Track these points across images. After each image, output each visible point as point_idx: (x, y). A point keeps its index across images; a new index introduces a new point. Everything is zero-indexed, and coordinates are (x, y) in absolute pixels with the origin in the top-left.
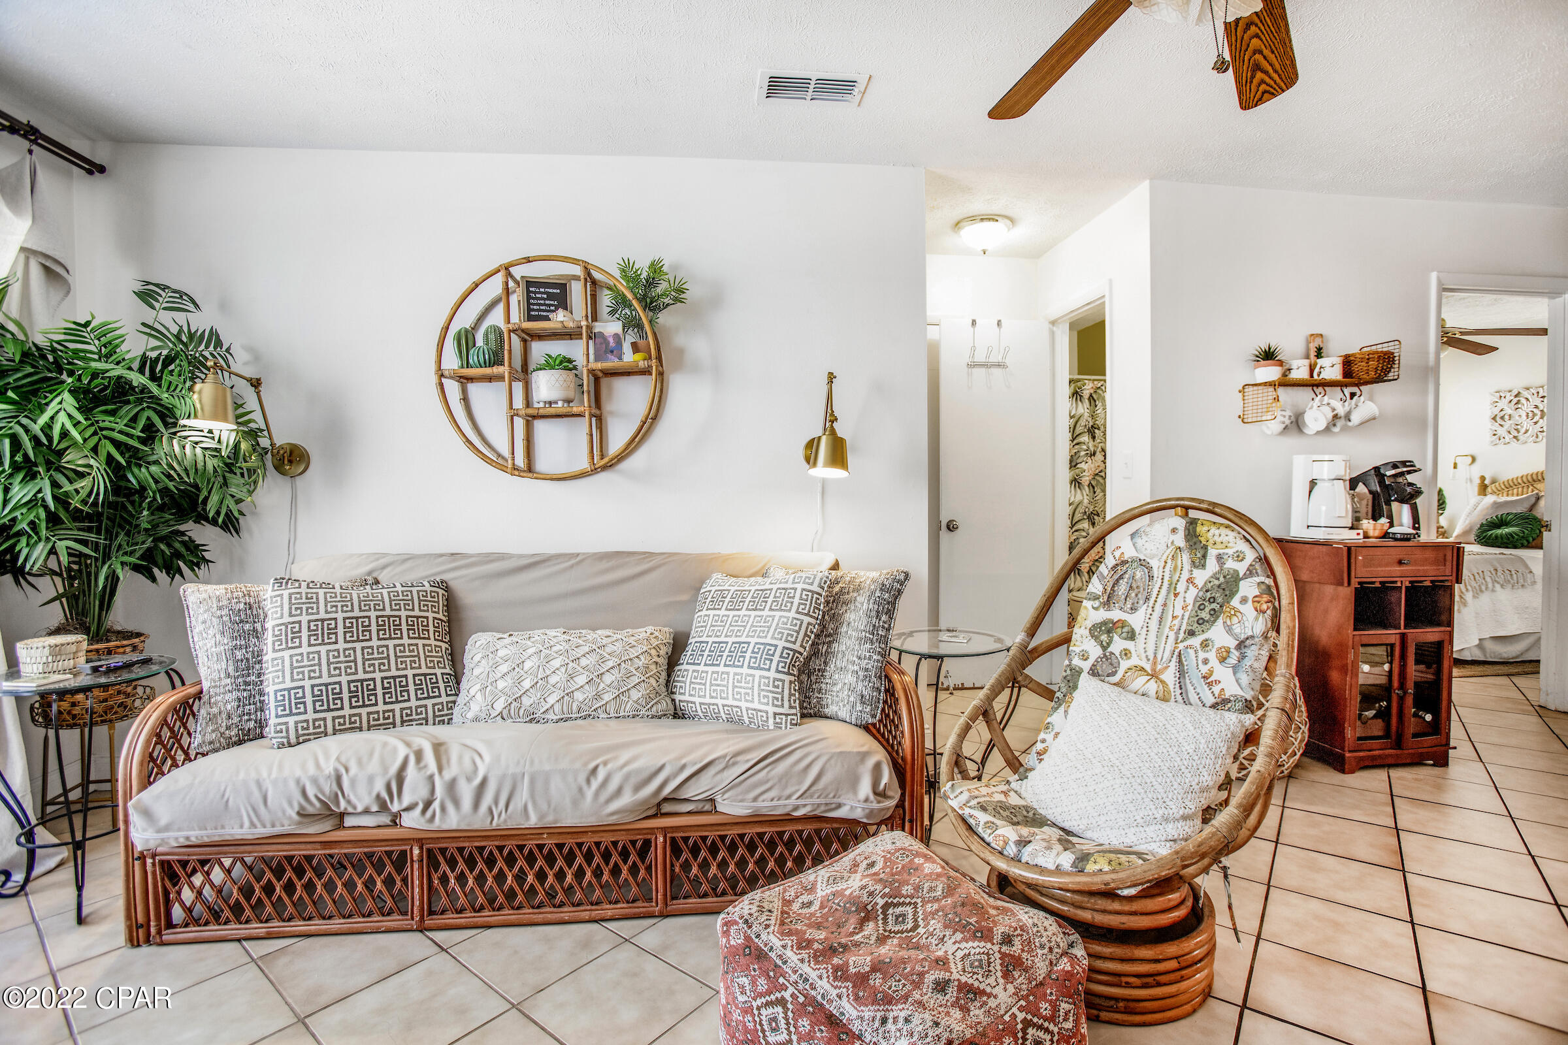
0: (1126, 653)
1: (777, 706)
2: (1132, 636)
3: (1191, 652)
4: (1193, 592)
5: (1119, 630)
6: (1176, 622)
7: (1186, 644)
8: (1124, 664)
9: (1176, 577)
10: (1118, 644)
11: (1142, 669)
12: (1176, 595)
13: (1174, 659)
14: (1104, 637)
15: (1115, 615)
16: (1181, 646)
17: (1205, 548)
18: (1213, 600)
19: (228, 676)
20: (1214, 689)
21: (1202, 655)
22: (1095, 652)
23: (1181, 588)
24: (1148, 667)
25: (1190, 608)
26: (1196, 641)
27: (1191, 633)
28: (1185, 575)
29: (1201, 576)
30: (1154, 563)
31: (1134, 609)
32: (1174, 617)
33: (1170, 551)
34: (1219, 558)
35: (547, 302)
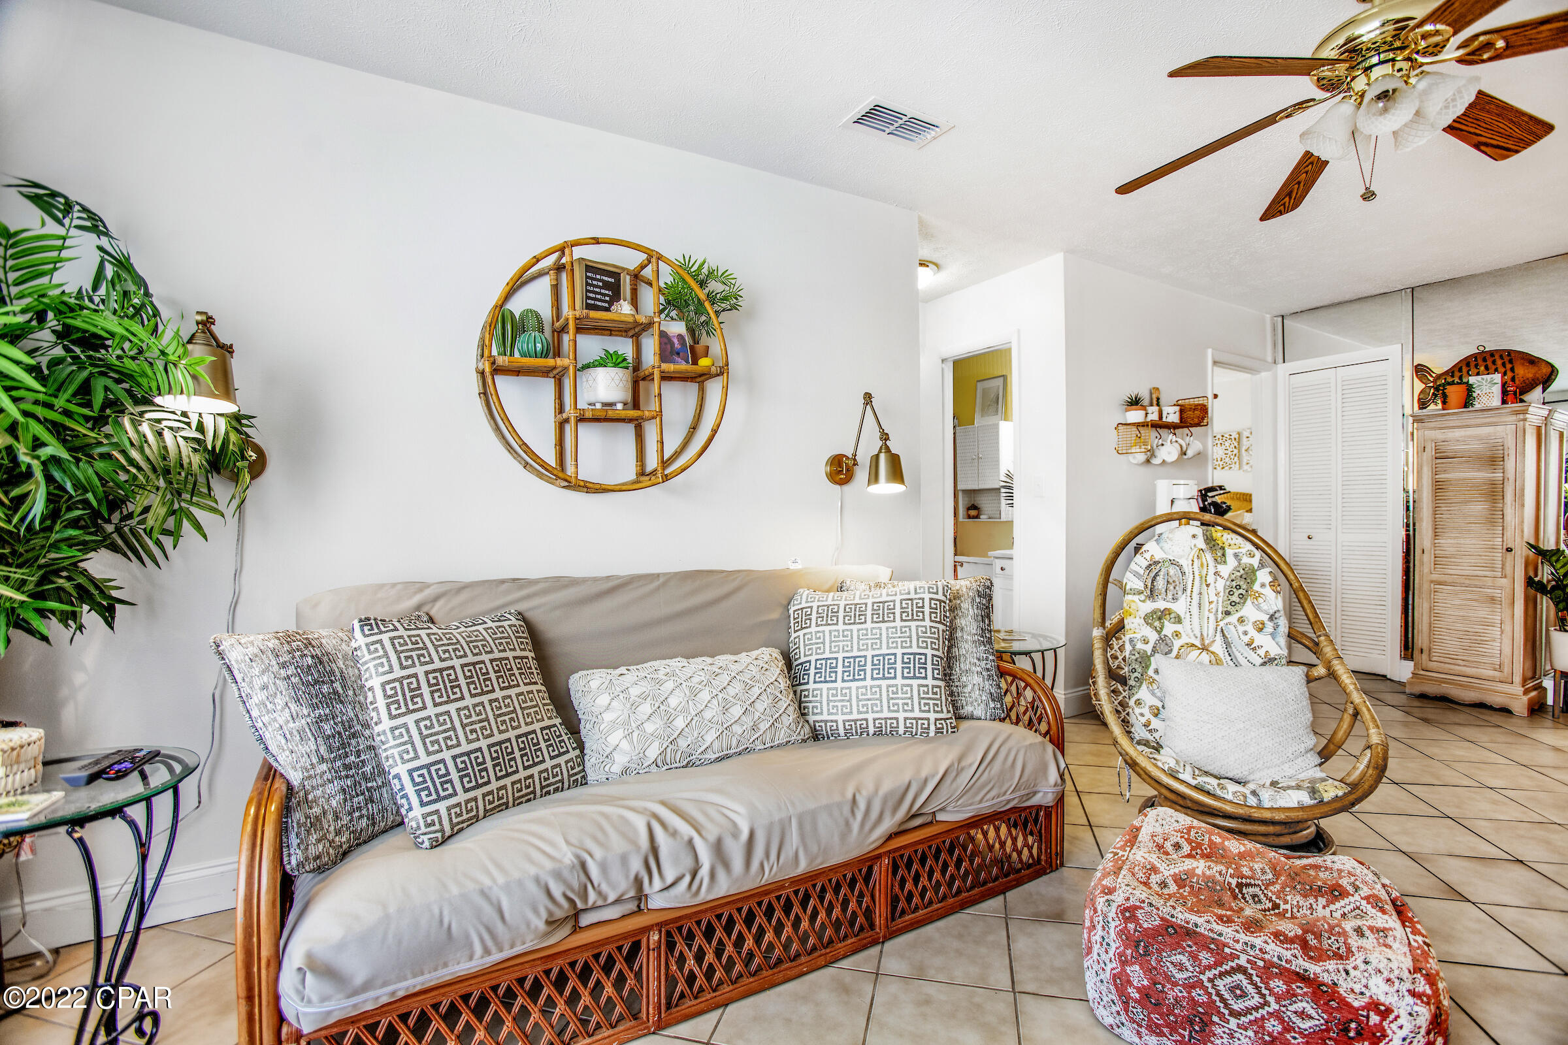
0: (1177, 634)
1: (937, 712)
2: (1179, 620)
3: (1231, 627)
4: (1221, 584)
5: (1167, 616)
6: (1213, 606)
7: (1225, 621)
8: (1177, 644)
9: (1204, 573)
10: (1169, 628)
11: (1193, 645)
12: (1208, 585)
13: (1219, 634)
14: (1157, 624)
15: (1161, 605)
16: (1222, 624)
17: (1223, 548)
18: (1238, 587)
19: (322, 760)
20: (1258, 652)
21: (1241, 629)
22: (1153, 636)
23: (1210, 579)
24: (1198, 643)
25: (1222, 594)
26: (1233, 619)
27: (1228, 613)
28: (1212, 570)
29: (1225, 570)
30: (1182, 562)
31: (1175, 599)
32: (1210, 603)
33: (1195, 552)
34: (1236, 555)
35: (603, 291)
